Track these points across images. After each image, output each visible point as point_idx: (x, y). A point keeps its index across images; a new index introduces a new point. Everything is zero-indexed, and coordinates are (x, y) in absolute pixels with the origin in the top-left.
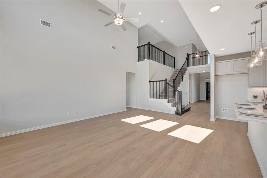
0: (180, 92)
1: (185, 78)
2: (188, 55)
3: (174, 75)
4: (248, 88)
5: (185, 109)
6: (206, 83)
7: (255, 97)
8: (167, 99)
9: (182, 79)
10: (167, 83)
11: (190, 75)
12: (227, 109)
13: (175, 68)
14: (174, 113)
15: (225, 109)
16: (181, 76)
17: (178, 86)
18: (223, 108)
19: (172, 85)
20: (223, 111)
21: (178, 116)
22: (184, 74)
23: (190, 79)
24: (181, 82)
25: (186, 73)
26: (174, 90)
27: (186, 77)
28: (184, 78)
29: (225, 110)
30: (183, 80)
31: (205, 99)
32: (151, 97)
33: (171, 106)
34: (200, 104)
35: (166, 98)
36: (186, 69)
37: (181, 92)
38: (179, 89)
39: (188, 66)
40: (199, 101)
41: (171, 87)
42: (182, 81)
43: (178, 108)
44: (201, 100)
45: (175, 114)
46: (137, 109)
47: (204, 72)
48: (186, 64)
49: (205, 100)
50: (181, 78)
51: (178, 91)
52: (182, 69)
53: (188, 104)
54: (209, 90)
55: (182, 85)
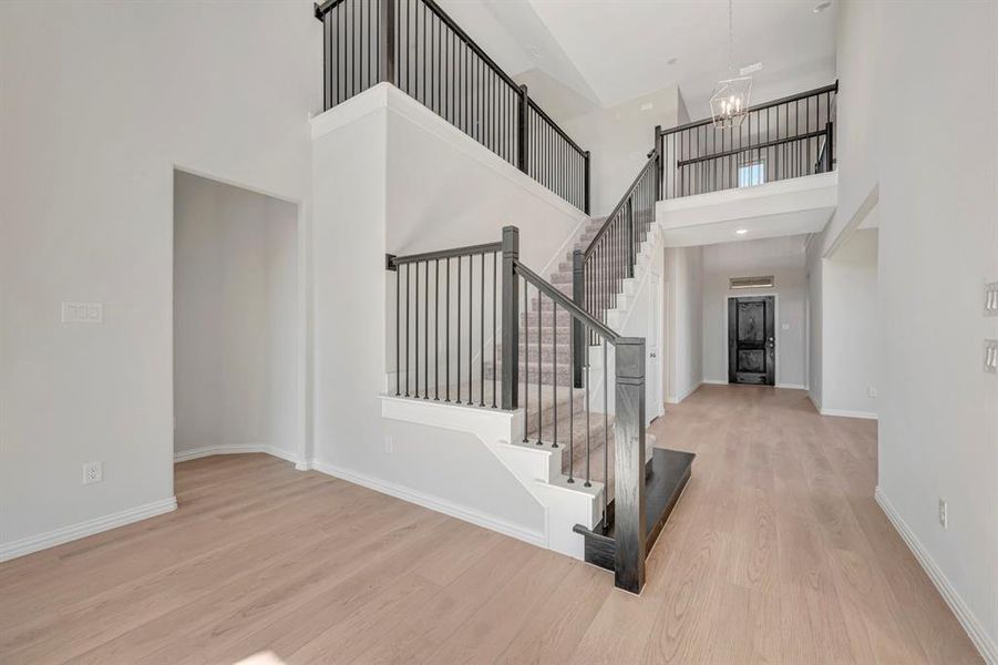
1: (647, 257)
2: (660, 135)
6: (730, 300)
8: (515, 405)
9: (631, 263)
10: (514, 269)
11: (668, 254)
13: (587, 211)
17: (607, 305)
24: (627, 283)
25: (650, 235)
26: (577, 328)
27: (649, 253)
28: (640, 257)
30: (636, 269)
31: (723, 379)
32: (403, 389)
33: (544, 474)
35: (512, 402)
36: (650, 216)
37: (642, 342)
39: (657, 200)
40: (701, 391)
41: (545, 298)
42: (632, 276)
43: (608, 493)
44: (705, 381)
45: (581, 556)
46: (312, 475)
49: (726, 382)
52: (630, 200)
53: (661, 415)
54: (741, 337)
55: (628, 297)
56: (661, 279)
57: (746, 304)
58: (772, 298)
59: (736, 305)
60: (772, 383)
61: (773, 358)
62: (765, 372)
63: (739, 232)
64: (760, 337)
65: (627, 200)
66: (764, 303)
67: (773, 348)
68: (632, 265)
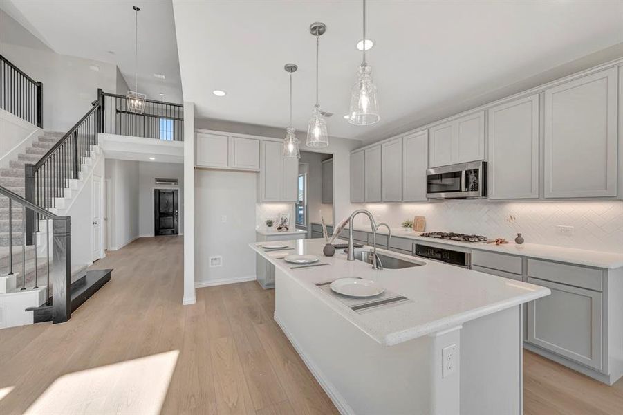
0: (62, 218)
1: (90, 167)
2: (102, 95)
3: (34, 152)
4: (257, 204)
5: (91, 283)
6: (155, 190)
7: (270, 224)
9: (76, 170)
11: (109, 162)
12: (219, 259)
14: (29, 318)
15: (216, 259)
16: (71, 158)
18: (210, 258)
19: (20, 190)
20: (210, 266)
21: (49, 328)
22: (85, 156)
23: (108, 175)
24: (72, 182)
25: (92, 154)
27: (92, 164)
28: (83, 167)
29: (215, 262)
30: (80, 173)
34: (142, 250)
36: (92, 141)
37: (68, 218)
38: (60, 207)
39: (101, 128)
40: (136, 241)
42: (76, 177)
43: (49, 289)
44: (141, 236)
45: (32, 322)
47: (152, 159)
48: (93, 120)
49: (153, 235)
50: (71, 165)
51: (50, 215)
52: (75, 133)
53: (102, 257)
54: (162, 210)
55: (73, 190)
56: (102, 179)
57: (164, 193)
58: (177, 190)
59: (158, 193)
60: (177, 234)
61: (177, 221)
62: (173, 228)
63: (151, 158)
64: (171, 210)
65: (73, 133)
66: (173, 193)
67: (178, 216)
68: (77, 171)
